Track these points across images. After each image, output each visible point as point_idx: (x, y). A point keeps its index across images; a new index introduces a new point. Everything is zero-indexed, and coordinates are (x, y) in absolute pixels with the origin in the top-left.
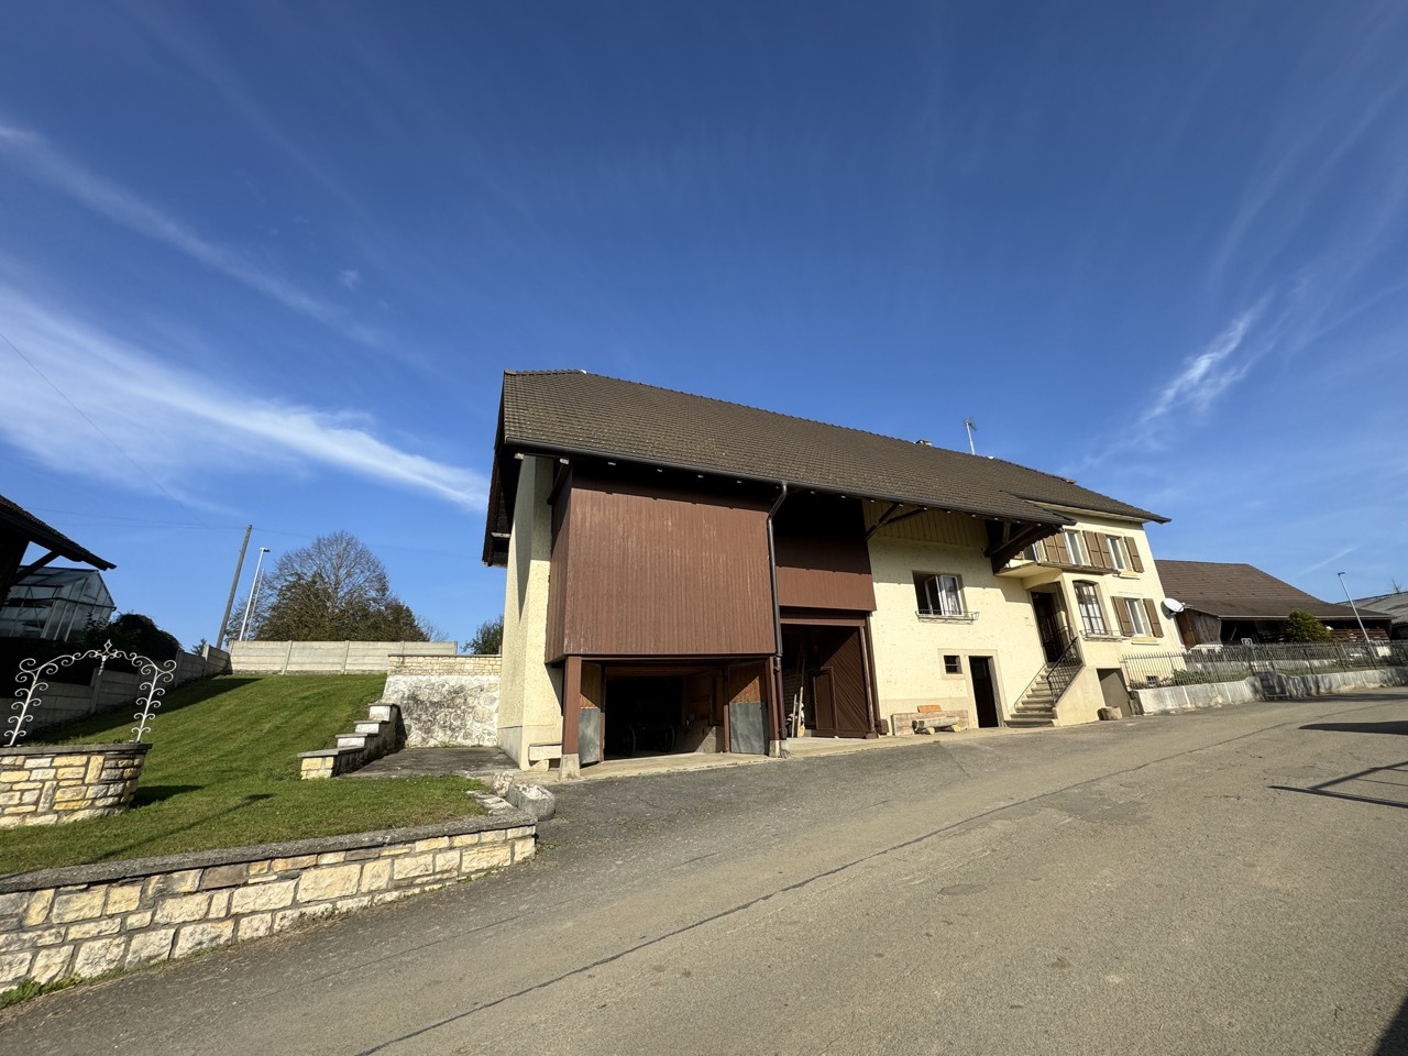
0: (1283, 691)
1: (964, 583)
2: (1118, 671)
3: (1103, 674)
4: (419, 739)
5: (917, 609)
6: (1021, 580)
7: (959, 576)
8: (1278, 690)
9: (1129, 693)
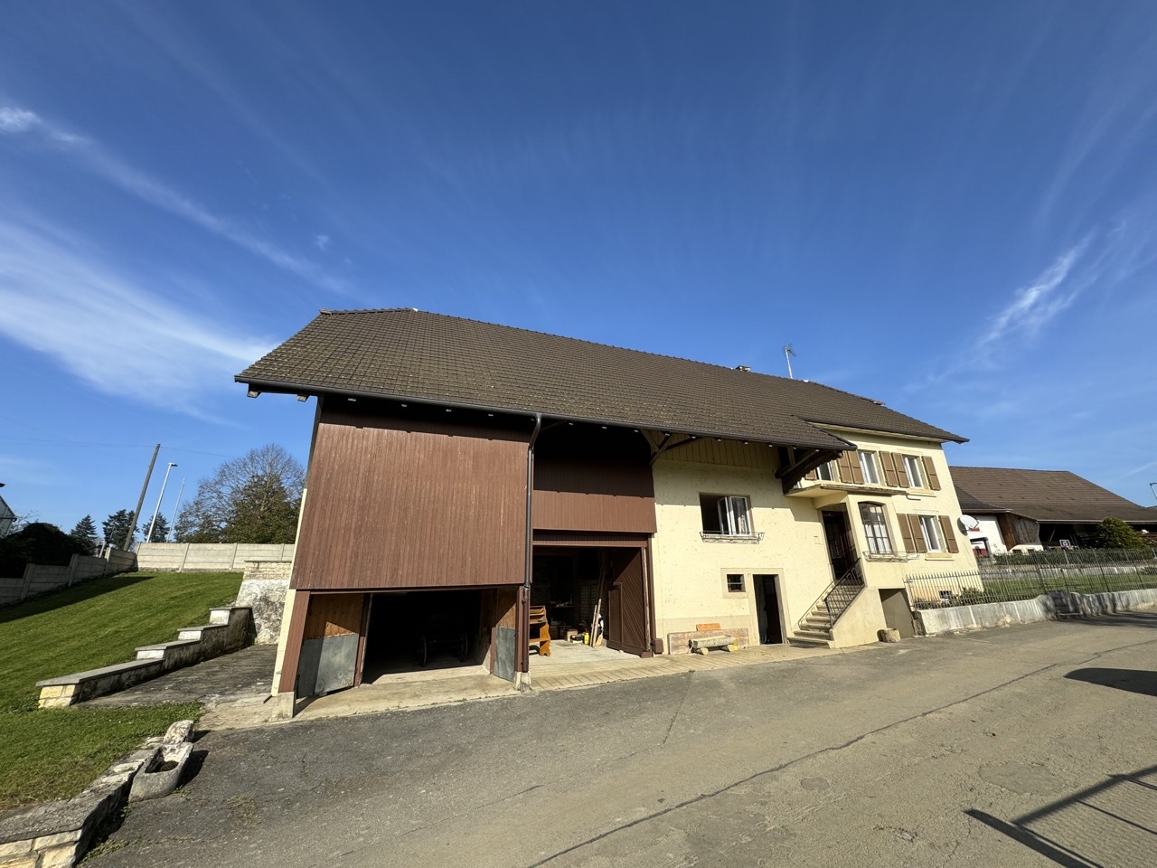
0: (1076, 610)
1: (752, 504)
2: (903, 591)
3: (885, 594)
4: (268, 637)
5: (702, 530)
6: (812, 500)
7: (748, 497)
8: (1071, 608)
9: (913, 613)
